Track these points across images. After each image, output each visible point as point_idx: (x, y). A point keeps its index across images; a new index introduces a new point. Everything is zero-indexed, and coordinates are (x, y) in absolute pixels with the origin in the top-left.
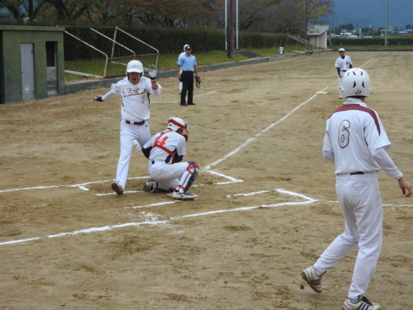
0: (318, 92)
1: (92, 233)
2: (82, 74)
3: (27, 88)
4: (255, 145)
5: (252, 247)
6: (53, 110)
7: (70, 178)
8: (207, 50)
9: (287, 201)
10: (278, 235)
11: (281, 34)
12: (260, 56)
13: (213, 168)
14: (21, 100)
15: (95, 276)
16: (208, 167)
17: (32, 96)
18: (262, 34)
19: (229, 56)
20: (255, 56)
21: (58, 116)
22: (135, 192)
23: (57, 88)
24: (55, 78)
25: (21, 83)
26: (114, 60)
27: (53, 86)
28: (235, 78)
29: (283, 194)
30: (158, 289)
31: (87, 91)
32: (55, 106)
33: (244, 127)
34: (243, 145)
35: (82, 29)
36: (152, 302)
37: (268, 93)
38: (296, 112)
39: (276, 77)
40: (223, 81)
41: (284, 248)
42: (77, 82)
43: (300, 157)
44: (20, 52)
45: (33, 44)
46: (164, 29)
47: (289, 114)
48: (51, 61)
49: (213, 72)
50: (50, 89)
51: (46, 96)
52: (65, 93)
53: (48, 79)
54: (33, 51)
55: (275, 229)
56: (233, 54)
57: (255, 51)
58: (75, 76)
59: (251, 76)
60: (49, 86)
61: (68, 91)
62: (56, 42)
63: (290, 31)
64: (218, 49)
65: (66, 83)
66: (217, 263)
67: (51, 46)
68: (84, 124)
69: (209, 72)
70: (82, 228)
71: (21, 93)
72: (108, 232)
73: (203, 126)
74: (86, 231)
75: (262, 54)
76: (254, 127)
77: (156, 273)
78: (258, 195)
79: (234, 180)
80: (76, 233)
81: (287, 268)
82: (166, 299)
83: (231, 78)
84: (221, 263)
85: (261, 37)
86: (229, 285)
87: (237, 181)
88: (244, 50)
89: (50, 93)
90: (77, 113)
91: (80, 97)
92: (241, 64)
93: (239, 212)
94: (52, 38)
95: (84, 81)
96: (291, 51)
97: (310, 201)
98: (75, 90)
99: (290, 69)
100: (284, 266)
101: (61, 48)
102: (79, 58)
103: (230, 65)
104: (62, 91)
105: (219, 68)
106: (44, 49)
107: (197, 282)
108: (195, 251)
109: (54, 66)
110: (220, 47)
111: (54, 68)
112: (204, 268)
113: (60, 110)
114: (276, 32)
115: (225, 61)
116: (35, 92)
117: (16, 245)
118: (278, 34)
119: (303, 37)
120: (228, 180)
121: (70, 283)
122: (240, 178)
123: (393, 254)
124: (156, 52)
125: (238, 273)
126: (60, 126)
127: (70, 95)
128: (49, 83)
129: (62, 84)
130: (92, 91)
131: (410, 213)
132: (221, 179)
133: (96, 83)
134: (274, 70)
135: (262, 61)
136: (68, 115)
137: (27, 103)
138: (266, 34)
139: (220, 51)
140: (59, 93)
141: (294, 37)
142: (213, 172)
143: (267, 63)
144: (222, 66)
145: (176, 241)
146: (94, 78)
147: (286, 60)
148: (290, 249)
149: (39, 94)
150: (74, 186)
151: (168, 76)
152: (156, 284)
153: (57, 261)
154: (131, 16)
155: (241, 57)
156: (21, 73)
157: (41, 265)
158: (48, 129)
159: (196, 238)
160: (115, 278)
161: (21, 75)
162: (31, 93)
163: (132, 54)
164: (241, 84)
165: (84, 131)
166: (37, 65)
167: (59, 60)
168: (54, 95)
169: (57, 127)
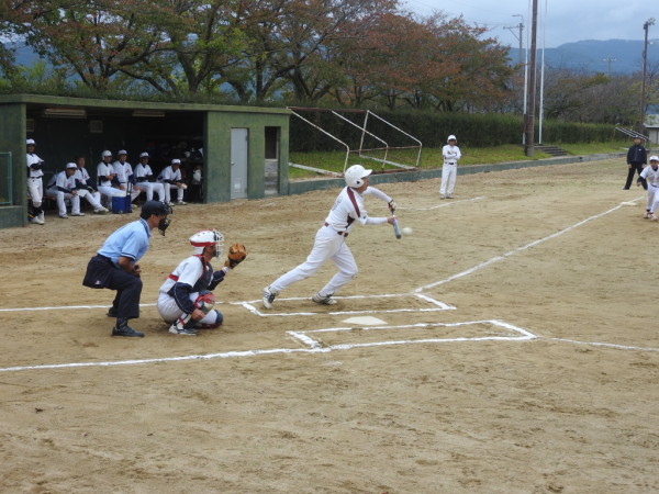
0: (624, 203)
1: (230, 358)
2: (316, 170)
3: (238, 185)
4: (497, 266)
5: (417, 386)
6: (262, 213)
7: (237, 294)
8: (497, 144)
9: (496, 335)
10: (460, 374)
11: (608, 126)
12: (572, 154)
13: (425, 291)
14: (228, 199)
15: (205, 405)
16: (420, 289)
17: (244, 195)
18: (578, 124)
19: (526, 153)
20: (564, 153)
21: (264, 220)
22: (310, 314)
23: (278, 187)
24: (276, 173)
25: (229, 178)
26: (363, 153)
27: (272, 183)
28: (522, 182)
29: (496, 327)
30: (273, 425)
31: (318, 191)
32: (269, 208)
33: (497, 243)
34: (482, 265)
35: (324, 112)
36: (256, 439)
37: (555, 202)
38: (578, 228)
39: (579, 181)
40: (505, 184)
41: (456, 390)
42: (306, 180)
43: (548, 283)
44: (230, 139)
45: (248, 129)
46: (436, 114)
47: (567, 229)
48: (271, 151)
49: (498, 173)
50: (269, 187)
51: (262, 196)
52: (289, 194)
53: (266, 174)
54: (248, 139)
55: (460, 368)
56: (532, 150)
57: (565, 147)
58: (305, 171)
59: (545, 180)
60: (267, 183)
61: (292, 190)
62: (279, 128)
63: (620, 121)
64: (512, 143)
65: (291, 180)
66: (362, 401)
67: (272, 134)
68: (292, 231)
69: (492, 172)
70: (219, 351)
71: (229, 191)
72: (249, 357)
73: (444, 239)
74: (223, 355)
75: (574, 152)
76: (510, 243)
77: (280, 408)
78: (464, 326)
79: (445, 307)
80: (209, 356)
81: (447, 413)
82: (275, 436)
83: (517, 182)
84: (367, 401)
85: (576, 129)
86: (362, 427)
87: (447, 308)
88: (550, 145)
89: (267, 192)
90: (289, 219)
91: (303, 199)
92: (541, 163)
93: (424, 344)
94: (273, 123)
95: (318, 179)
96: (618, 149)
97: (529, 336)
98: (301, 189)
99: (605, 173)
100: (444, 410)
101: (285, 136)
102: (318, 149)
103: (525, 165)
104: (283, 190)
105: (508, 169)
106: (262, 136)
107: (324, 421)
108: (343, 386)
109: (275, 158)
110: (515, 141)
111: (276, 160)
112: (343, 406)
113: (271, 213)
114: (600, 122)
115: (519, 159)
116: (248, 190)
117: (134, 365)
118: (602, 126)
119: (637, 130)
120: (436, 306)
121: (172, 411)
122: (453, 305)
123: (597, 406)
124: (418, 144)
125: (381, 414)
126: (260, 233)
127: (294, 196)
128: (267, 179)
129: (284, 182)
130: (324, 192)
131: (654, 359)
132: (428, 304)
133: (331, 182)
134: (582, 173)
135: (572, 161)
136: (277, 220)
137: (236, 204)
138: (585, 125)
139: (515, 147)
140: (280, 193)
141: (623, 130)
142: (421, 296)
143: (579, 164)
144: (512, 166)
145: (327, 373)
146: (330, 175)
147: (606, 161)
148: (464, 391)
149: (253, 193)
150: (239, 303)
151: (434, 177)
152: (274, 420)
153: (169, 386)
154: (394, 97)
155: (544, 154)
156: (230, 165)
157: (150, 389)
158: (243, 235)
159: (354, 371)
160: (229, 409)
161: (230, 168)
162: (243, 191)
163: (384, 146)
164: (525, 189)
165: (287, 240)
166: (253, 156)
167: (282, 151)
168: (273, 196)
169: (256, 233)
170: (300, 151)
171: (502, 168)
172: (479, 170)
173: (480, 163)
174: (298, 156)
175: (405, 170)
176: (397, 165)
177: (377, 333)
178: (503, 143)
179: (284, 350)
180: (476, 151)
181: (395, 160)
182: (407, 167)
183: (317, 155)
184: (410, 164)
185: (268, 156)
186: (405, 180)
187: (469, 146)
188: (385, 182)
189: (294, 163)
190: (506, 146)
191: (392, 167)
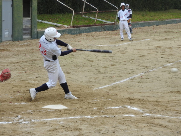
2: (55, 24)
3: (7, 33)
8: (166, 9)
14: (1, 41)
17: (10, 38)
23: (31, 34)
24: (30, 26)
26: (84, 14)
27: (27, 32)
45: (13, 1)
48: (27, 12)
49: (165, 26)
50: (25, 34)
51: (21, 39)
53: (24, 27)
54: (12, 6)
58: (49, 25)
60: (24, 32)
64: (175, 8)
68: (32, 58)
69: (161, 26)
89: (24, 37)
101: (35, 4)
102: (58, 12)
104: (34, 36)
111: (29, 18)
113: (23, 49)
116: (13, 36)
124: (117, 9)
128: (24, 29)
129: (35, 31)
133: (63, 31)
136: (25, 53)
137: (5, 44)
140: (32, 37)
144: (173, 22)
146: (63, 27)
149: (16, 37)
156: (2, 21)
161: (2, 23)
162: (10, 36)
163: (96, 10)
164: (176, 34)
165: (27, 64)
166: (16, 15)
167: (33, 13)
168: (28, 39)
169: (11, 60)
170: (47, 13)
171: (167, 23)
172: (153, 24)
173: (154, 20)
174: (46, 16)
175: (109, 24)
176: (104, 21)
177: (59, 113)
178: (170, 8)
179: (3, 123)
180: (153, 13)
181: (103, 18)
182: (110, 23)
183: (57, 15)
184: (112, 21)
185: (25, 16)
186: (109, 30)
187: (149, 11)
188: (96, 31)
189: (42, 20)
190: (171, 10)
191: (101, 22)
